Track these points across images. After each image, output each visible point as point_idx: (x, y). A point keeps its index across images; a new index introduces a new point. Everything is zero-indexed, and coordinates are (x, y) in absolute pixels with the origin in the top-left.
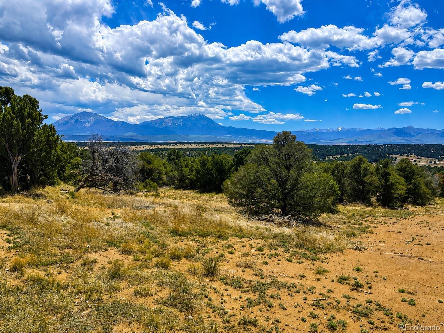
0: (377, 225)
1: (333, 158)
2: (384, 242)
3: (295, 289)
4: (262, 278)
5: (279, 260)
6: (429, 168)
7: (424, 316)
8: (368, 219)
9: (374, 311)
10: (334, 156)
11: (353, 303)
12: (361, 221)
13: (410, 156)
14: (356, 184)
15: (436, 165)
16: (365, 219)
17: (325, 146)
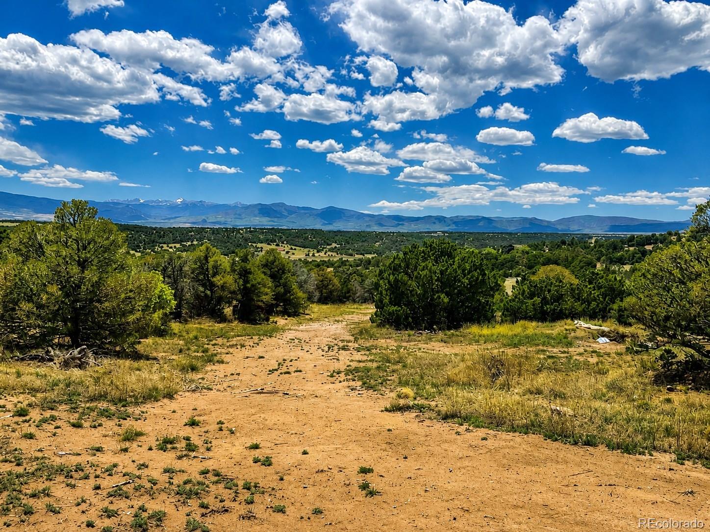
0: (231, 350)
1: (168, 248)
2: (238, 374)
3: (82, 474)
4: (18, 465)
5: (57, 427)
6: (306, 262)
7: (282, 479)
8: (217, 342)
9: (211, 485)
10: (170, 245)
11: (178, 480)
12: (206, 346)
13: (282, 246)
14: (201, 289)
15: (314, 259)
16: (214, 342)
17: (155, 229)
